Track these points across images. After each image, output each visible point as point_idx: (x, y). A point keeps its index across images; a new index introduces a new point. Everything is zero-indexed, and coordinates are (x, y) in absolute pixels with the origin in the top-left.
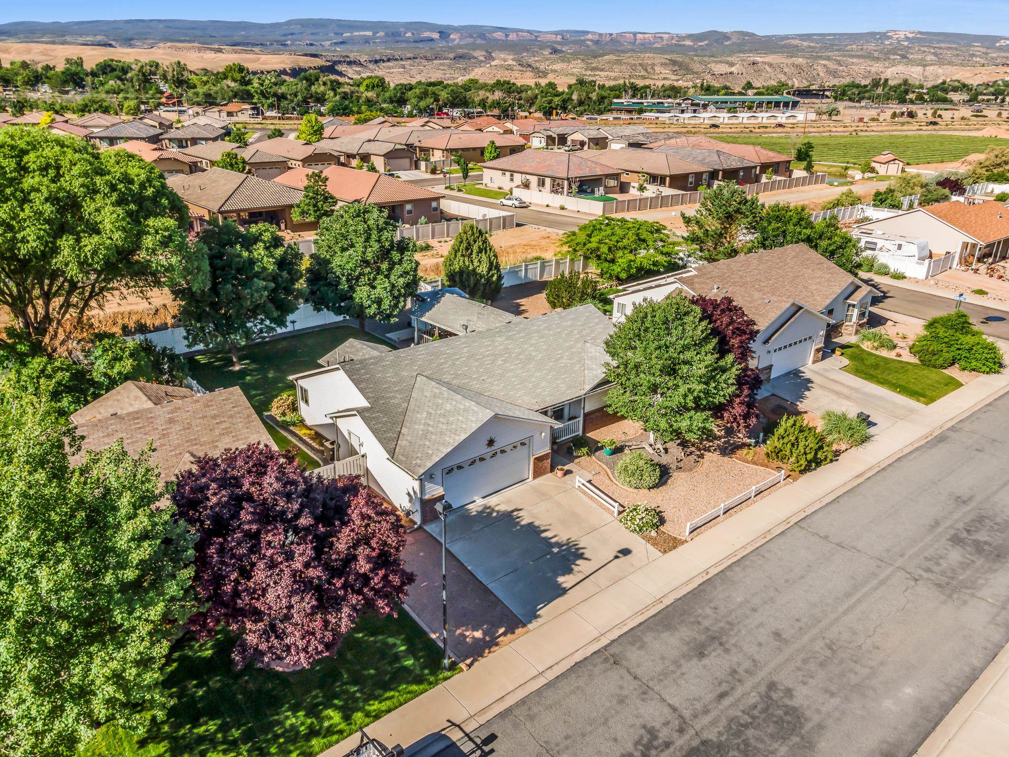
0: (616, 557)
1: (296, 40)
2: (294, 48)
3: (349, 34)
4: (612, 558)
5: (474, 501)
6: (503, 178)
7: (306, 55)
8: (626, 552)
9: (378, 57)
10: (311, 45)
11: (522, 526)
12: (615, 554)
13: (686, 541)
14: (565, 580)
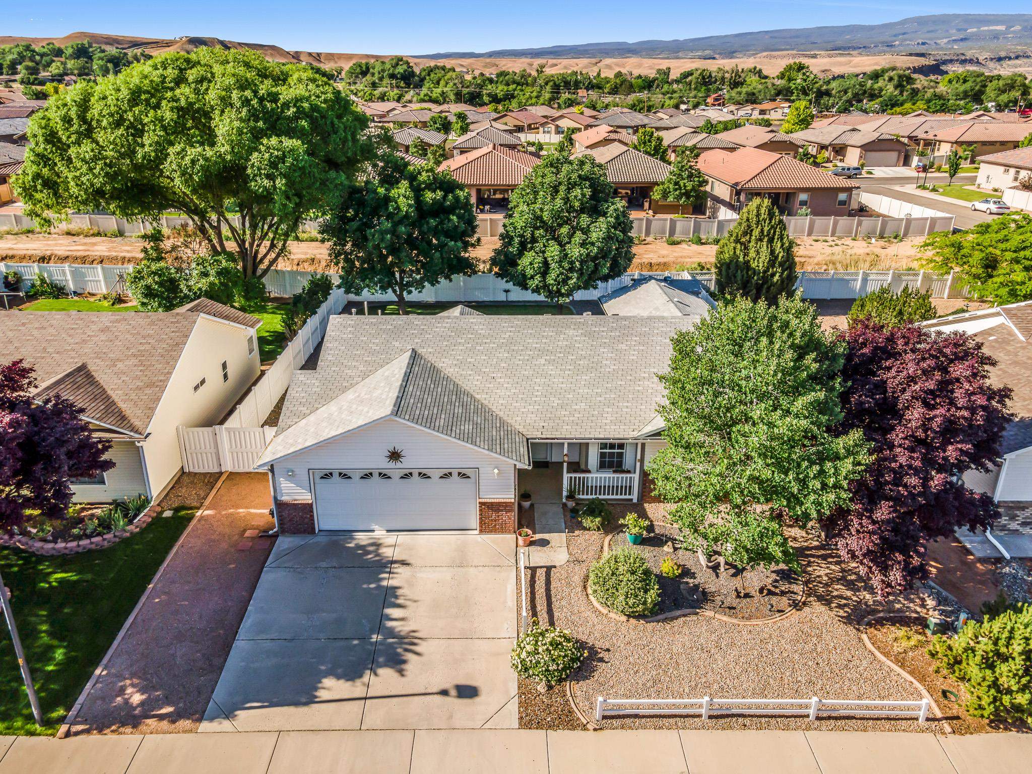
0: (444, 693)
1: (906, 40)
2: (902, 48)
3: (975, 30)
4: (435, 690)
5: (373, 531)
6: (1005, 176)
7: (911, 55)
8: (467, 692)
9: (1003, 54)
10: (923, 44)
11: (379, 587)
12: (447, 685)
13: (584, 728)
14: (332, 687)
